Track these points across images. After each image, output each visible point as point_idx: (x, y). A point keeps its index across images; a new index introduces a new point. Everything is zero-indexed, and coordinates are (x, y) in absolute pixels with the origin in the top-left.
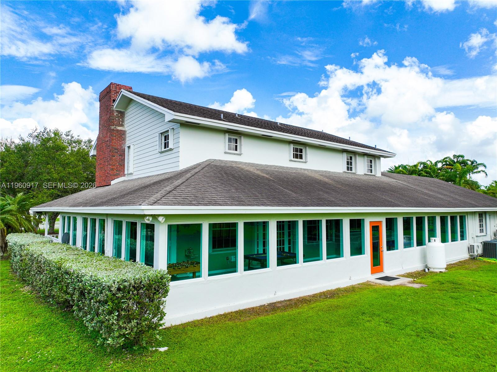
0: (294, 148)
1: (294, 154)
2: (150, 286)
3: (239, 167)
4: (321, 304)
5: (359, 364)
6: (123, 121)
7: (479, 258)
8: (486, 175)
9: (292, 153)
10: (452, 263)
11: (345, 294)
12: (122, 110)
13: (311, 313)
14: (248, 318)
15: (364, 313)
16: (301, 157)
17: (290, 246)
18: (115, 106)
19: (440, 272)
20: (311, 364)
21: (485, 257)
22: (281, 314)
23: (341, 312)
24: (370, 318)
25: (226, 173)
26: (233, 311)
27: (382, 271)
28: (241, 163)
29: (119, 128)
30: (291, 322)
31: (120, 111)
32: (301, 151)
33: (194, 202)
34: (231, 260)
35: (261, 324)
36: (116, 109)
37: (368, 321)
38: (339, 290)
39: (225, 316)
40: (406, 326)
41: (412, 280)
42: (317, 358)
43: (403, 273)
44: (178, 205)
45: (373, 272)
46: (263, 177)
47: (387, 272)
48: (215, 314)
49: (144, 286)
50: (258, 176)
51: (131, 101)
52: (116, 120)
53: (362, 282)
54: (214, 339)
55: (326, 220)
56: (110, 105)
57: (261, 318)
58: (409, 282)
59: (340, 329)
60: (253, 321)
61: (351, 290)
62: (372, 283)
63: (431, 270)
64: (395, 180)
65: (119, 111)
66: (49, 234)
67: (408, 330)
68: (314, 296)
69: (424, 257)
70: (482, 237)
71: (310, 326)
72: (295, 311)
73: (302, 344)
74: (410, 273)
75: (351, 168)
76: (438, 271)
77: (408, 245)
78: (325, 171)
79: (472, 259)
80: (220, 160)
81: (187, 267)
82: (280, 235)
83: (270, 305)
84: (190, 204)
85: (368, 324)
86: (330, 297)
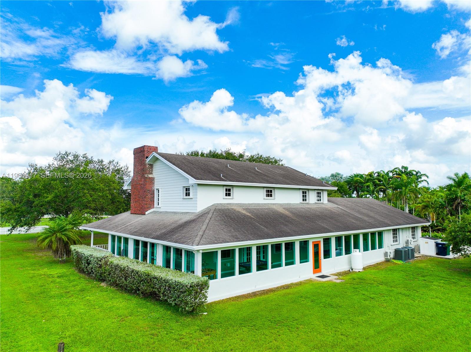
0: (266, 190)
1: (266, 194)
2: (202, 285)
3: (232, 209)
4: (281, 292)
5: (293, 318)
6: (152, 171)
7: (392, 260)
8: (428, 183)
9: (265, 193)
10: (371, 264)
11: (295, 287)
12: (152, 163)
13: (274, 297)
14: (242, 300)
15: (302, 297)
16: (271, 196)
17: (264, 250)
18: (147, 161)
19: (359, 271)
20: (272, 318)
21: (396, 260)
22: (259, 298)
23: (290, 296)
24: (305, 299)
25: (226, 216)
26: (234, 296)
27: (320, 271)
28: (233, 204)
29: (150, 176)
30: (264, 301)
31: (151, 164)
32: (271, 191)
33: (215, 242)
34: (227, 265)
35: (249, 303)
36: (148, 163)
37: (303, 301)
38: (292, 284)
39: (230, 299)
40: (321, 303)
41: (338, 277)
42: (275, 316)
43: (334, 273)
44: (209, 244)
45: (314, 273)
46: (248, 216)
47: (323, 273)
48: (224, 298)
49: (200, 285)
50: (245, 216)
51: (157, 159)
52: (148, 170)
53: (307, 279)
54: (228, 309)
55: (285, 243)
56: (144, 160)
57: (249, 300)
58: (336, 279)
59: (288, 304)
60: (245, 301)
61: (300, 284)
62: (313, 280)
63: (354, 270)
64: (337, 206)
65: (149, 164)
66: (95, 245)
67: (321, 305)
68: (277, 288)
69: (350, 262)
70: (396, 245)
71: (273, 303)
72: (266, 296)
73: (269, 311)
74: (339, 272)
75: (306, 199)
76: (357, 271)
77: (339, 254)
78: (287, 204)
79: (387, 261)
80: (220, 204)
81: (207, 273)
82: (258, 253)
83: (253, 293)
84: (214, 243)
85: (303, 302)
86: (287, 289)
